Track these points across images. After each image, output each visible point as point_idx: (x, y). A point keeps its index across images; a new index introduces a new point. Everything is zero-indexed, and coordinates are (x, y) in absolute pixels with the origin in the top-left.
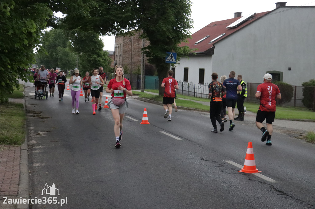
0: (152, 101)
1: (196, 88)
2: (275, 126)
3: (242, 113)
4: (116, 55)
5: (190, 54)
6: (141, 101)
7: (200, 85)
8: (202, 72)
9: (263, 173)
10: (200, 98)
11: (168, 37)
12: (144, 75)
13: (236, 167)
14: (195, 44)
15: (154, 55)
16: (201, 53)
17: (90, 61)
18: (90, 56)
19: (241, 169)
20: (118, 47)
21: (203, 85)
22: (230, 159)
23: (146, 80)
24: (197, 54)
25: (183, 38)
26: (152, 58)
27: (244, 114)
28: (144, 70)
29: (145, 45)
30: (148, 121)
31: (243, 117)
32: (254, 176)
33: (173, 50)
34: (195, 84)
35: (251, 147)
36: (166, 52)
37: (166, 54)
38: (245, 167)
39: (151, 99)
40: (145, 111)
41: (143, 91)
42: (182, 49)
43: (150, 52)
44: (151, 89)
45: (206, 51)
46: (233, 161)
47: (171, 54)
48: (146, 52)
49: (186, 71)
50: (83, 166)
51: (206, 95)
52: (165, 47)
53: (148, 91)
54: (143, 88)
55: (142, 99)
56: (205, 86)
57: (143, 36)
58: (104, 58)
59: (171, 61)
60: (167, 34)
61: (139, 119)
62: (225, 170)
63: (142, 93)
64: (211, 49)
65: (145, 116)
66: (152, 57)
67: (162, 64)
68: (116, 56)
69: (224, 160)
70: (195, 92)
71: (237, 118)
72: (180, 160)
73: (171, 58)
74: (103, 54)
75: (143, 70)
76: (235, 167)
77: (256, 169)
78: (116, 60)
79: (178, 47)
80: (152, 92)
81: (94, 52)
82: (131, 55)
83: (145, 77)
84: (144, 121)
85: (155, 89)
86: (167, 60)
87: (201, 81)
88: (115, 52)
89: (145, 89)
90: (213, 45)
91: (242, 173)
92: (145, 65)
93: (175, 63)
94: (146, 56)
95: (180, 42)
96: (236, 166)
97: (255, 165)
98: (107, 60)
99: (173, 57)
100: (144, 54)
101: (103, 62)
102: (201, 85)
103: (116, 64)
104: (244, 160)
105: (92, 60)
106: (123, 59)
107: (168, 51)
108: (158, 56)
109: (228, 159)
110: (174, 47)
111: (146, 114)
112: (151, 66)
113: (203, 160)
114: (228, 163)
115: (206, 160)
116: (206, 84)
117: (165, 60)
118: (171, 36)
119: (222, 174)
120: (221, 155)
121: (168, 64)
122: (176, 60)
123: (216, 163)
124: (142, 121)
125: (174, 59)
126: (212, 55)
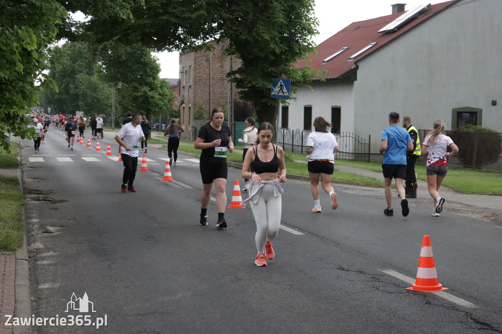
2: (470, 206)
3: (412, 184)
4: (182, 86)
5: (314, 81)
8: (336, 112)
9: (452, 291)
11: (274, 53)
12: (233, 121)
13: (403, 282)
14: (323, 64)
15: (250, 85)
16: (334, 79)
17: (135, 99)
18: (136, 89)
19: (411, 286)
20: (186, 71)
21: (338, 136)
22: (390, 268)
23: (236, 129)
24: (327, 80)
25: (300, 53)
26: (246, 90)
27: (416, 186)
28: (233, 112)
29: (233, 67)
31: (416, 192)
32: (436, 297)
33: (283, 75)
35: (428, 244)
36: (272, 79)
37: (271, 83)
38: (418, 281)
40: (237, 184)
42: (300, 73)
43: (244, 78)
45: (342, 75)
46: (397, 271)
47: (281, 81)
48: (235, 80)
49: (308, 110)
50: (129, 287)
51: (344, 154)
52: (269, 70)
55: (231, 164)
56: (342, 138)
57: (229, 52)
58: (161, 91)
59: (281, 94)
60: (272, 46)
62: (383, 286)
64: (351, 70)
65: (236, 193)
66: (247, 87)
67: (263, 101)
68: (182, 89)
69: (380, 268)
72: (301, 271)
73: (281, 89)
74: (159, 85)
75: (231, 112)
77: (438, 284)
78: (183, 96)
79: (292, 70)
81: (143, 82)
82: (210, 86)
83: (235, 124)
84: (235, 202)
86: (273, 93)
87: (336, 128)
88: (179, 82)
90: (356, 63)
91: (414, 291)
92: (235, 103)
93: (288, 98)
94: (236, 86)
95: (295, 60)
96: (402, 279)
97: (436, 276)
98: (167, 96)
99: (284, 87)
100: (233, 84)
101: (160, 99)
103: (182, 103)
104: (417, 269)
105: (140, 96)
106: (195, 93)
107: (275, 77)
108: (257, 86)
109: (388, 268)
110: (286, 69)
111: (238, 191)
112: (246, 105)
113: (342, 270)
114: (388, 275)
115: (347, 270)
116: (345, 135)
117: (270, 94)
118: (278, 51)
119: (378, 294)
120: (374, 261)
121: (275, 99)
122: (289, 93)
123: (365, 275)
124: (233, 203)
125: (286, 91)
126: (354, 81)
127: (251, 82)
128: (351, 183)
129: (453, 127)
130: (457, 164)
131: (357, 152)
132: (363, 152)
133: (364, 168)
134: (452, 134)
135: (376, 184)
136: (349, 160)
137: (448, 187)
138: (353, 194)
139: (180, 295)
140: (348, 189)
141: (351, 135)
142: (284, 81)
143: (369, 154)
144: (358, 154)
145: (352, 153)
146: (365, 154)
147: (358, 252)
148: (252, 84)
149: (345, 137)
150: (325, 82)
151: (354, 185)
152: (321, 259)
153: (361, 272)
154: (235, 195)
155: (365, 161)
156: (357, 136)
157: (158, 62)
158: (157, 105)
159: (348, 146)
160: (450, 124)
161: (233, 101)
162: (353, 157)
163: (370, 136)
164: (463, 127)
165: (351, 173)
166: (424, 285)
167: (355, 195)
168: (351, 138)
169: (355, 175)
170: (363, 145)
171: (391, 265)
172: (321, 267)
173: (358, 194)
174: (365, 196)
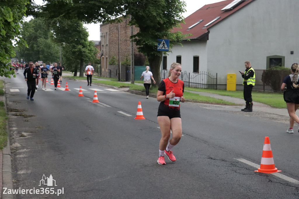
1: (190, 77)
3: (250, 103)
4: (102, 45)
5: (184, 40)
6: (133, 94)
7: (194, 74)
8: (196, 60)
9: (284, 172)
10: (195, 88)
11: (159, 23)
12: (134, 66)
13: (251, 167)
14: (188, 30)
16: (195, 39)
17: (74, 53)
18: (74, 47)
19: (257, 169)
20: (104, 36)
21: (198, 74)
22: (241, 157)
23: (135, 70)
25: (175, 23)
26: (142, 46)
27: (252, 104)
28: (134, 60)
29: (133, 33)
30: (144, 115)
31: (252, 108)
32: (274, 177)
33: (165, 37)
34: (189, 73)
36: (158, 39)
37: (157, 42)
38: (262, 166)
39: (142, 92)
40: (139, 104)
41: (133, 83)
42: (175, 35)
43: (140, 39)
45: (200, 37)
46: (246, 159)
47: (163, 41)
48: (135, 40)
49: (179, 59)
50: (75, 172)
51: (201, 85)
52: (156, 34)
53: (139, 83)
54: (133, 79)
55: (133, 91)
56: (200, 75)
57: (131, 23)
58: (89, 48)
59: (163, 48)
60: (158, 19)
61: (133, 114)
62: (239, 170)
63: (133, 85)
64: (205, 34)
65: (139, 110)
66: (143, 45)
68: (101, 46)
69: (235, 158)
70: (189, 82)
71: (245, 108)
72: (185, 160)
73: (164, 46)
74: (88, 45)
75: (133, 60)
76: (250, 166)
77: (275, 168)
78: (103, 51)
79: (170, 34)
81: (78, 43)
82: (119, 44)
84: (139, 116)
86: (159, 48)
87: (196, 69)
88: (100, 42)
89: (135, 80)
90: (208, 29)
91: (259, 173)
92: (134, 55)
93: (167, 51)
94: (136, 44)
95: (172, 28)
97: (273, 163)
98: (93, 51)
99: (166, 45)
100: (133, 43)
101: (89, 53)
102: (196, 74)
103: (102, 55)
104: (261, 158)
105: (77, 51)
106: (109, 49)
107: (159, 38)
108: (149, 44)
109: (240, 157)
110: (166, 33)
112: (141, 55)
113: (211, 159)
114: (241, 162)
115: (214, 159)
116: (202, 73)
117: (156, 49)
118: (162, 22)
119: (236, 175)
120: (231, 153)
121: (160, 52)
122: (168, 48)
123: (226, 162)
124: (137, 116)
125: (167, 47)
126: (207, 41)
127: (145, 42)
128: (207, 103)
129: (267, 68)
130: (270, 90)
131: (209, 83)
132: (213, 84)
133: (213, 93)
134: (267, 72)
135: (223, 103)
136: (205, 88)
137: (267, 104)
138: (210, 110)
139: (109, 178)
140: (206, 106)
141: (206, 73)
142: (165, 40)
143: (217, 85)
144: (210, 84)
145: (206, 84)
146: (214, 84)
147: (219, 147)
148: (145, 43)
149: (202, 75)
150: (190, 41)
151: (210, 104)
152: (197, 152)
153: (223, 160)
154: (139, 111)
155: (214, 89)
156: (209, 73)
157: (87, 30)
158: (87, 56)
159: (203, 79)
160: (266, 66)
161: (133, 53)
162: (207, 87)
163: (217, 74)
164: (274, 67)
165: (207, 97)
166: (265, 169)
167: (211, 110)
168: (205, 75)
169: (210, 97)
170: (213, 79)
171: (242, 155)
172: (198, 157)
173: (212, 109)
174: (217, 110)
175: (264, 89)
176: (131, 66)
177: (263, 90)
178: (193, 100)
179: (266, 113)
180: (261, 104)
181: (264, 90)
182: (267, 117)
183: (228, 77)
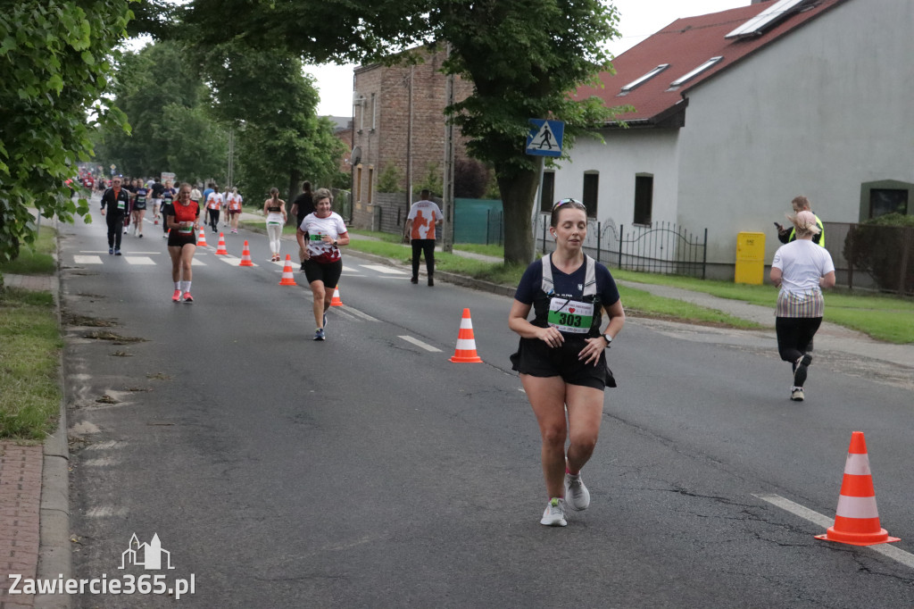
0: (481, 281)
1: (624, 238)
2: (906, 367)
4: (357, 130)
5: (608, 125)
6: (447, 284)
7: (638, 228)
8: (644, 186)
9: (908, 544)
10: (637, 271)
11: (535, 70)
12: (452, 197)
13: (807, 523)
14: (622, 94)
15: (489, 129)
16: (642, 123)
17: (272, 151)
18: (273, 134)
19: (824, 531)
20: (366, 103)
21: (648, 230)
22: (777, 492)
23: (458, 212)
24: (630, 124)
25: (583, 73)
26: (481, 138)
28: (452, 180)
29: (455, 97)
30: (478, 351)
32: (877, 558)
33: (550, 112)
34: (622, 226)
35: (861, 449)
36: (530, 119)
37: (528, 126)
38: (840, 522)
39: (476, 278)
40: (466, 317)
41: (448, 249)
42: (582, 110)
43: (476, 118)
44: (472, 242)
45: (657, 116)
46: (791, 499)
47: (546, 124)
48: (461, 120)
49: (591, 181)
50: (264, 518)
51: (658, 264)
52: (525, 103)
53: (466, 250)
54: (450, 238)
55: (447, 275)
56: (654, 233)
57: (451, 68)
58: (319, 139)
59: (545, 148)
60: (533, 57)
61: (445, 346)
62: (768, 531)
63: (447, 255)
64: (675, 106)
65: (464, 334)
66: (482, 134)
67: (512, 161)
68: (356, 135)
69: (757, 492)
70: (620, 254)
73: (546, 139)
74: (317, 128)
75: (449, 179)
76: (802, 519)
77: (879, 530)
78: (359, 148)
79: (568, 104)
80: (478, 252)
81: (285, 121)
82: (409, 131)
83: (454, 203)
84: (463, 351)
85: (487, 244)
86: (530, 147)
87: (643, 213)
88: (353, 123)
89: (453, 241)
90: (683, 94)
91: (830, 542)
92: (455, 165)
93: (558, 155)
94: (462, 132)
95: (573, 86)
96: (804, 516)
97: (875, 515)
98: (329, 147)
99: (553, 136)
100: (454, 127)
101: (317, 154)
102: (643, 230)
103: (357, 161)
104: (837, 498)
105: (281, 147)
106: (380, 143)
107: (538, 117)
108: (502, 132)
109: (771, 492)
110: (556, 102)
111: (468, 330)
112: (474, 167)
113: (682, 493)
114: (774, 506)
115: (692, 495)
116: (660, 227)
117: (525, 146)
118: (543, 66)
119: (759, 548)
120: (743, 476)
121: (534, 158)
122: (560, 147)
123: (729, 506)
124: (458, 352)
125: (556, 143)
126: (678, 129)
127: (489, 125)
128: (675, 318)
129: (861, 217)
130: (868, 287)
131: (681, 260)
132: (693, 260)
133: (693, 290)
134: (861, 229)
135: (722, 321)
136: (667, 274)
137: (858, 329)
138: (682, 341)
139: (365, 539)
140: (671, 329)
141: (672, 228)
142: (550, 123)
143: (704, 264)
144: (684, 263)
145: (672, 262)
146: (695, 263)
147: (708, 457)
148: (491, 128)
149: (659, 232)
150: (627, 129)
151: (681, 321)
152: (638, 470)
153: (719, 499)
154: (463, 338)
155: (695, 277)
156: (683, 230)
157: (314, 85)
158: (311, 164)
159: (665, 246)
160: (857, 212)
161: (453, 159)
162: (675, 269)
163: (706, 230)
164: (882, 217)
165: (674, 300)
166: (850, 531)
167: (686, 341)
168: (671, 234)
169: (682, 302)
170: (693, 247)
171: (777, 486)
172: (640, 486)
173: (690, 339)
174: (705, 343)
175: (850, 283)
176: (443, 199)
177: (847, 287)
178: (631, 308)
179: (856, 357)
180: (841, 329)
181: (850, 287)
182: (859, 370)
183: (741, 243)
